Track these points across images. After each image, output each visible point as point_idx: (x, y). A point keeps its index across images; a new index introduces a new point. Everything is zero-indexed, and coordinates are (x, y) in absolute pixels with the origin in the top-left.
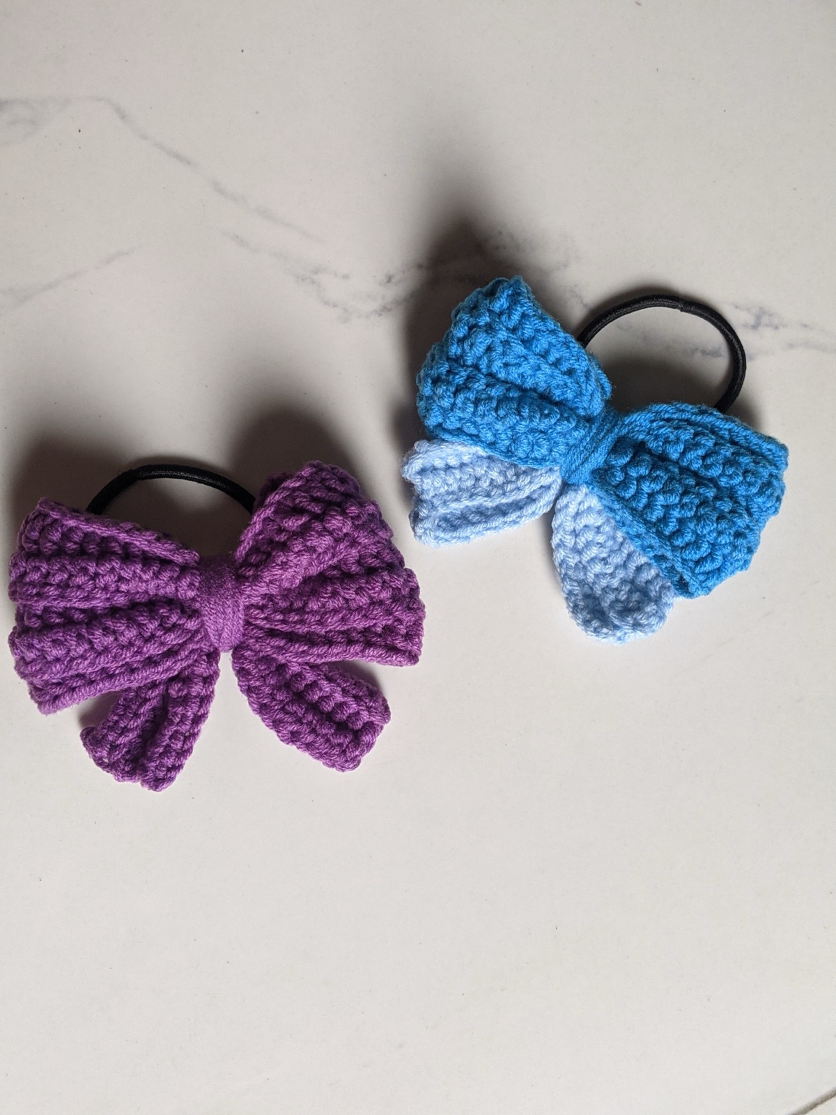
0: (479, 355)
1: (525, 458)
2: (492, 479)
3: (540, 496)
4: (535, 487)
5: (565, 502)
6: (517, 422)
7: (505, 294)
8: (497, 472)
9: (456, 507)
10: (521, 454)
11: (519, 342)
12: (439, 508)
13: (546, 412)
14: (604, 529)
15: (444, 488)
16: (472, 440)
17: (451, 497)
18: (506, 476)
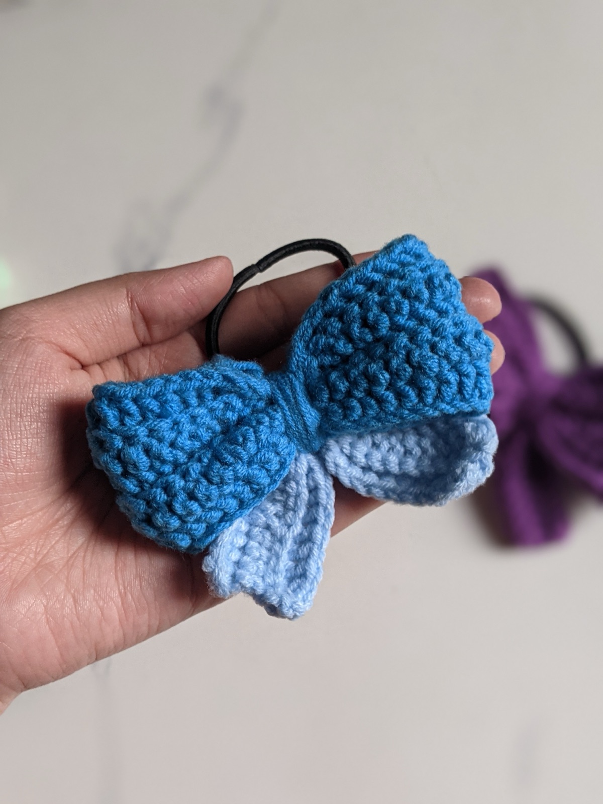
0: (149, 464)
1: (271, 480)
2: (275, 514)
3: (314, 480)
4: (304, 482)
5: (332, 465)
6: (234, 471)
7: (106, 408)
8: (271, 506)
9: (285, 562)
10: (266, 481)
11: (159, 420)
12: (277, 581)
13: (241, 439)
14: (378, 440)
15: (260, 564)
16: (226, 521)
17: (272, 562)
18: (279, 501)
